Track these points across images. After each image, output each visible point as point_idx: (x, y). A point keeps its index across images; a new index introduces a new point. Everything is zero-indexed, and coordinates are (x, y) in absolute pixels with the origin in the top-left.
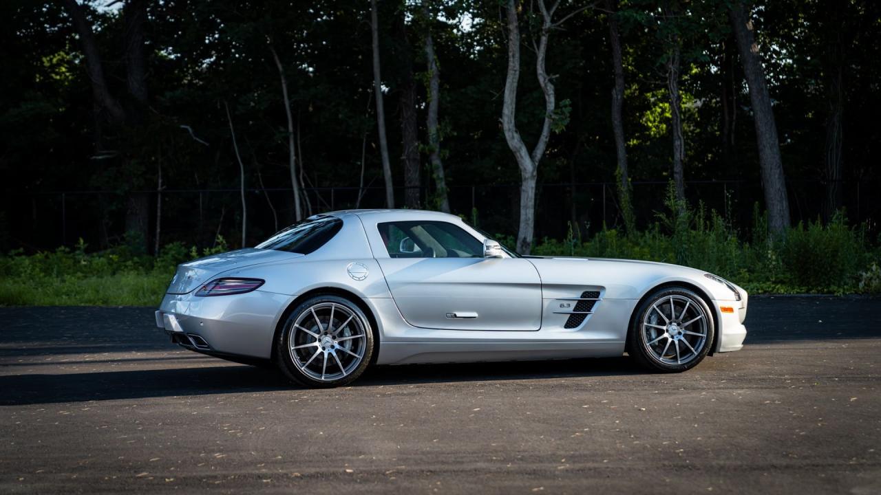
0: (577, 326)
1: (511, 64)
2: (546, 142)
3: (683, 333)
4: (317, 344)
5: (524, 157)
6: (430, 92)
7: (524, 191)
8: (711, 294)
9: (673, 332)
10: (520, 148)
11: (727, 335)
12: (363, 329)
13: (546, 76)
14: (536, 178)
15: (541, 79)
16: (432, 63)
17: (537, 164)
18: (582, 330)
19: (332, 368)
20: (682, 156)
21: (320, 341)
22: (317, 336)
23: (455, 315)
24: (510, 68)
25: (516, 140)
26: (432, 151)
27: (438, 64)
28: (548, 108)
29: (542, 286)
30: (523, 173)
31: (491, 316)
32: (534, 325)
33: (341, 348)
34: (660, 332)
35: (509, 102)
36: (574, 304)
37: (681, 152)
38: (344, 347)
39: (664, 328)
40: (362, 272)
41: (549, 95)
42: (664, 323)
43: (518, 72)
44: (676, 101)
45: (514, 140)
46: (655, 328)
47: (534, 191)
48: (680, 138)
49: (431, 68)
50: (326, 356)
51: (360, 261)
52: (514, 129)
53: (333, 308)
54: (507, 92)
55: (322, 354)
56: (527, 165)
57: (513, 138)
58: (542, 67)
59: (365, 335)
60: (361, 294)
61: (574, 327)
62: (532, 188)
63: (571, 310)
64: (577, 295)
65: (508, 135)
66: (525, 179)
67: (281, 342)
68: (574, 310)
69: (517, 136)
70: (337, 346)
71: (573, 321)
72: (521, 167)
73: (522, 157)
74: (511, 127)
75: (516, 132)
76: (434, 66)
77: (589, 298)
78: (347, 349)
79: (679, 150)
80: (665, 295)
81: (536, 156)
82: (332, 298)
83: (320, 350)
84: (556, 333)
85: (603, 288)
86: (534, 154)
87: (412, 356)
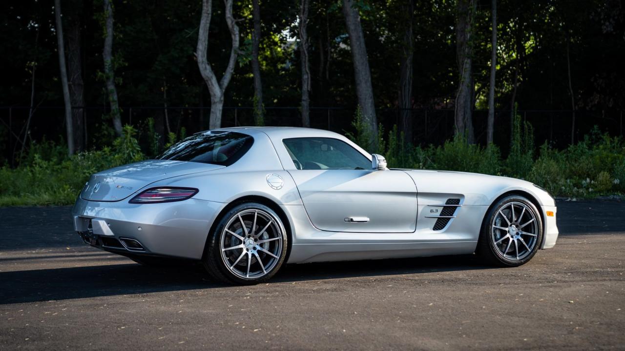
0: (442, 228)
1: (205, 8)
2: (231, 73)
3: (520, 234)
4: (242, 246)
5: (214, 84)
6: (106, 29)
7: (213, 112)
8: (541, 202)
9: (513, 233)
10: (212, 77)
11: (549, 235)
12: (280, 233)
13: (233, 19)
14: (223, 102)
15: (229, 22)
16: (108, 6)
17: (224, 90)
18: (446, 232)
20: (309, 87)
21: (244, 243)
22: (242, 239)
23: (352, 220)
24: (203, 11)
25: (208, 71)
26: (108, 78)
27: (113, 7)
28: (234, 46)
29: (417, 194)
30: (212, 98)
31: (380, 220)
32: (411, 228)
33: (261, 249)
34: (503, 233)
35: (203, 39)
36: (440, 209)
37: (308, 83)
38: (264, 248)
39: (507, 229)
40: (278, 181)
41: (235, 35)
42: (506, 226)
43: (210, 15)
44: (305, 44)
45: (206, 70)
46: (499, 229)
47: (221, 113)
48: (307, 73)
49: (107, 10)
50: (250, 256)
51: (276, 173)
52: (206, 62)
53: (256, 214)
54: (201, 31)
55: (247, 255)
56: (217, 92)
57: (206, 69)
58: (230, 12)
59: (281, 237)
60: (278, 201)
61: (440, 229)
62: (220, 110)
63: (438, 214)
64: (442, 202)
65: (202, 67)
66: (215, 103)
67: (213, 245)
68: (440, 215)
69: (208, 67)
70: (259, 248)
71: (440, 224)
72: (212, 93)
73: (212, 84)
74: (204, 60)
75: (208, 64)
76: (109, 8)
77: (452, 203)
79: (306, 82)
80: (508, 202)
81: (223, 84)
82: (255, 205)
84: (427, 234)
85: (462, 196)
86: (221, 83)
87: (317, 255)
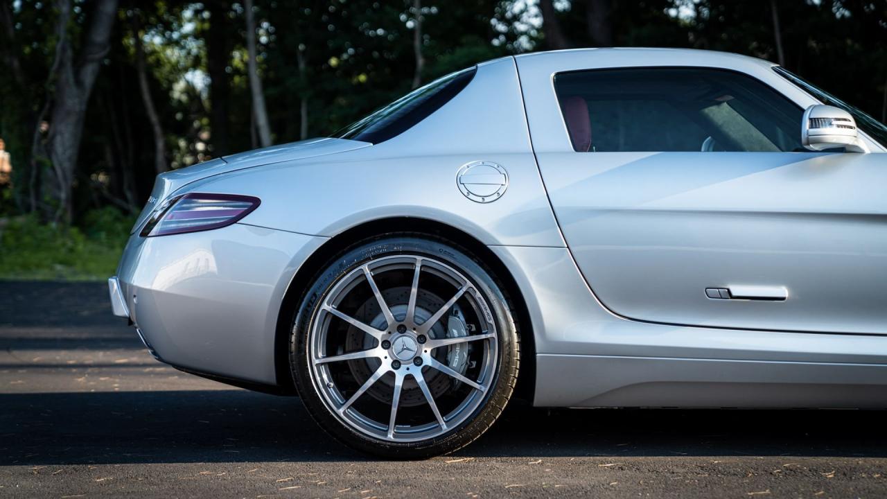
4: (379, 352)
12: (492, 322)
19: (415, 413)
21: (387, 345)
22: (379, 335)
23: (729, 292)
33: (437, 365)
38: (447, 363)
40: (490, 182)
50: (399, 382)
51: (494, 159)
53: (418, 270)
70: (428, 360)
78: (456, 368)
82: (416, 243)
83: (385, 367)
